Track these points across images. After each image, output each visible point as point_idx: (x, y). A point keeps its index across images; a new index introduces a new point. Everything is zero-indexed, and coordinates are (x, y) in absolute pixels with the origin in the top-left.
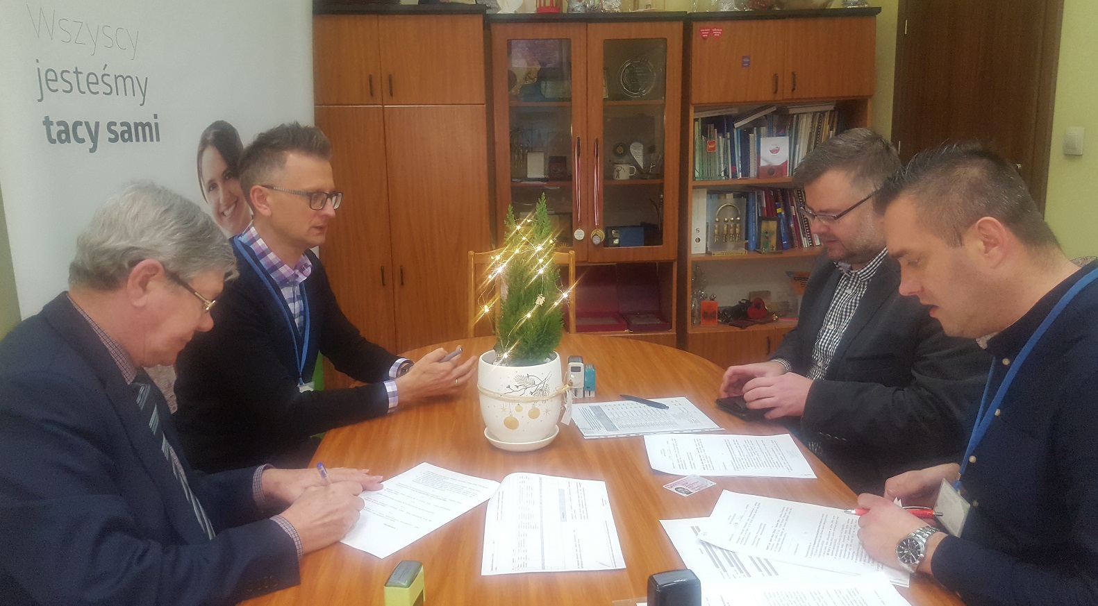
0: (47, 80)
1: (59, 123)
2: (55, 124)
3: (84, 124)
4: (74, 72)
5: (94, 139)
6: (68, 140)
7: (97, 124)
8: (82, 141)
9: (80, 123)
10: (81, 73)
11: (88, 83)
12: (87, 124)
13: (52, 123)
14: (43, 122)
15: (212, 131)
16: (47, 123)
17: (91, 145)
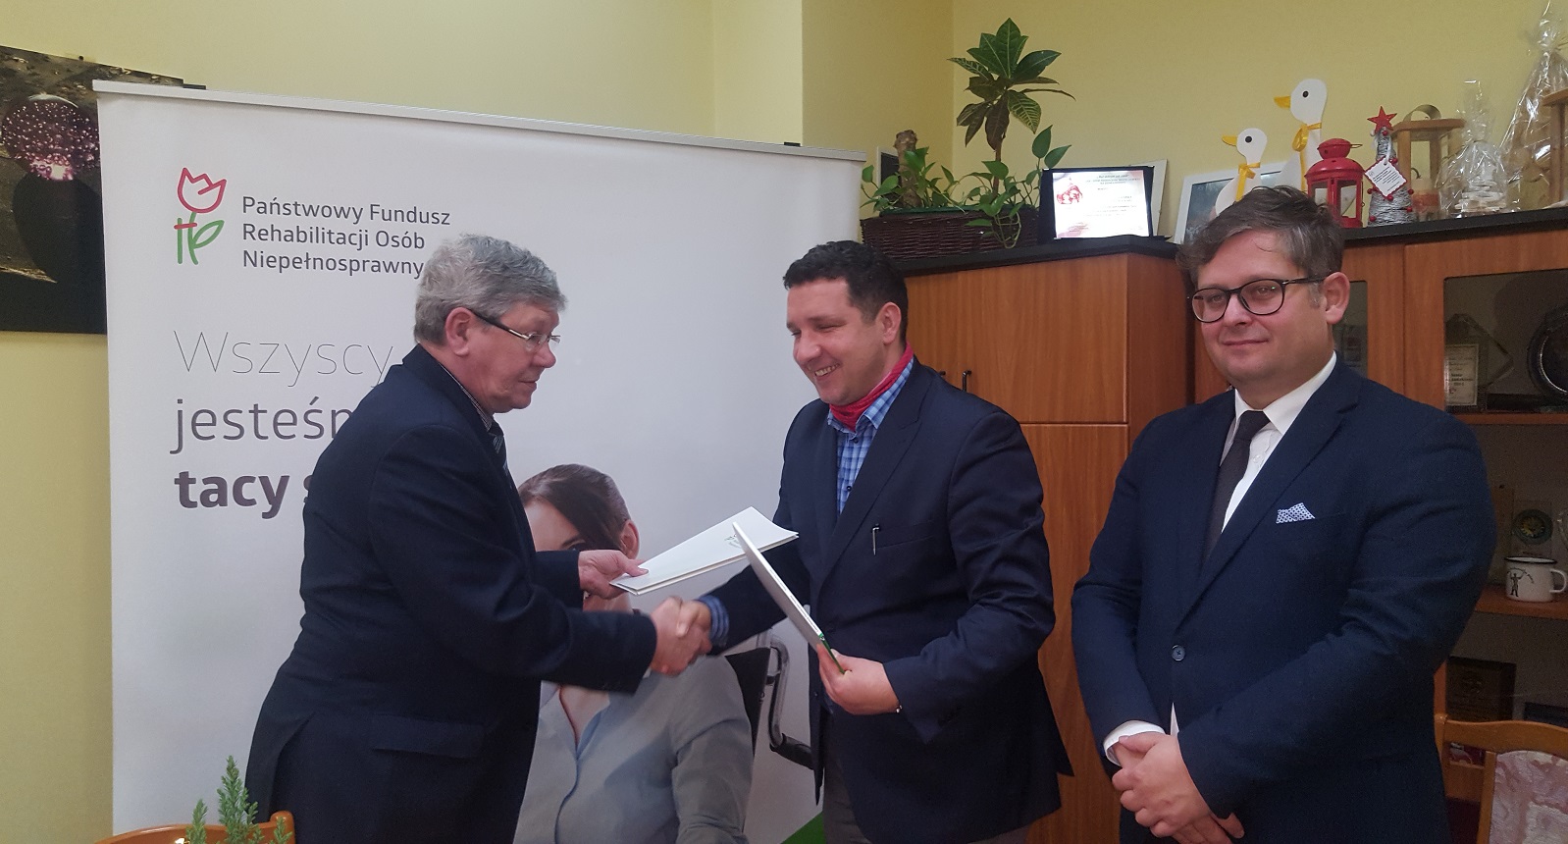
0: (194, 424)
1: (206, 481)
2: (199, 481)
3: (257, 480)
4: (250, 412)
5: (275, 500)
6: (222, 501)
7: (284, 480)
8: (252, 502)
9: (251, 479)
10: (265, 412)
11: (276, 424)
12: (265, 481)
13: (193, 481)
14: (176, 479)
15: (544, 482)
16: (184, 481)
17: (268, 508)
